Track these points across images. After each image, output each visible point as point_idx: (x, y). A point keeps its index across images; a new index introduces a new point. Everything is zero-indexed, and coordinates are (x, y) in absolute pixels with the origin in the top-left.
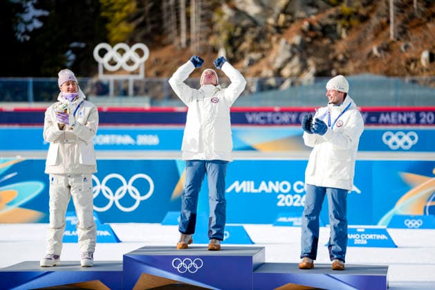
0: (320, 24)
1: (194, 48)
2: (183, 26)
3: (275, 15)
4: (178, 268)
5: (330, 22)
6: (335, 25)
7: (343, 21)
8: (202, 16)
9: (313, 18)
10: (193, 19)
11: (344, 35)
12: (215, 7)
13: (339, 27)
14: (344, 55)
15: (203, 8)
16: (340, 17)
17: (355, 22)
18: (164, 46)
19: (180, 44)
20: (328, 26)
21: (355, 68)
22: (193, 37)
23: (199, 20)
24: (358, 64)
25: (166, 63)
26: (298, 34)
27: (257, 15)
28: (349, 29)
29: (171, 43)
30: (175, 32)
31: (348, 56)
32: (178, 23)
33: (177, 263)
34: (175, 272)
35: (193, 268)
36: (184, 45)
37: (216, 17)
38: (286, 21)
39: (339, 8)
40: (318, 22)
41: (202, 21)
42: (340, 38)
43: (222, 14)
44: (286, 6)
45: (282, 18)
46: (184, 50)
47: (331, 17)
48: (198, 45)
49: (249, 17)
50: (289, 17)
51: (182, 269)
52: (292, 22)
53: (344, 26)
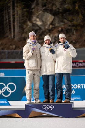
0: (66, 29)
1: (17, 38)
2: (12, 30)
3: (48, 26)
4: (45, 109)
5: (70, 28)
6: (72, 29)
7: (74, 28)
8: (19, 26)
9: (63, 26)
10: (16, 28)
11: (75, 33)
12: (25, 22)
13: (73, 30)
14: (75, 41)
15: (20, 23)
16: (73, 26)
17: (79, 28)
18: (5, 38)
19: (11, 37)
20: (68, 29)
21: (79, 46)
22: (16, 34)
23: (18, 27)
24: (80, 44)
25: (5, 45)
26: (57, 33)
27: (41, 25)
28: (77, 30)
29: (7, 37)
30: (9, 32)
31: (77, 41)
32: (10, 29)
33: (44, 107)
34: (44, 110)
35: (50, 109)
36: (12, 37)
37: (25, 26)
38: (52, 28)
39: (73, 23)
40: (65, 28)
41: (19, 28)
42: (73, 34)
43: (27, 25)
44: (52, 22)
45: (51, 26)
46: (13, 39)
47: (69, 26)
48: (18, 37)
49: (38, 26)
50: (53, 26)
51: (46, 109)
52: (55, 28)
53: (75, 30)
